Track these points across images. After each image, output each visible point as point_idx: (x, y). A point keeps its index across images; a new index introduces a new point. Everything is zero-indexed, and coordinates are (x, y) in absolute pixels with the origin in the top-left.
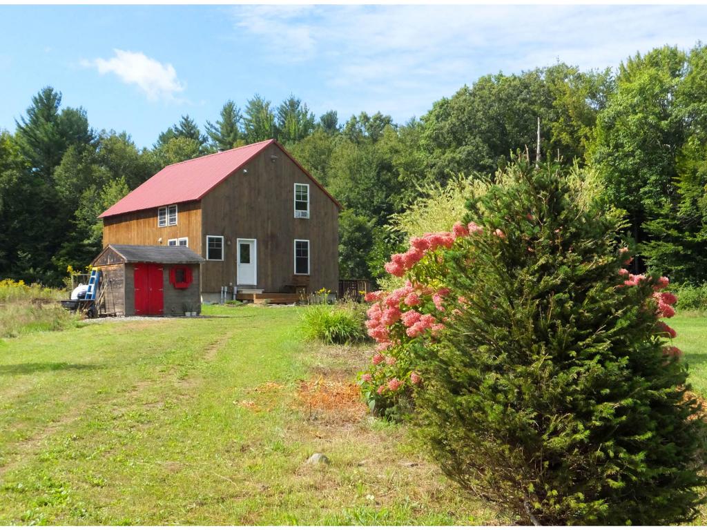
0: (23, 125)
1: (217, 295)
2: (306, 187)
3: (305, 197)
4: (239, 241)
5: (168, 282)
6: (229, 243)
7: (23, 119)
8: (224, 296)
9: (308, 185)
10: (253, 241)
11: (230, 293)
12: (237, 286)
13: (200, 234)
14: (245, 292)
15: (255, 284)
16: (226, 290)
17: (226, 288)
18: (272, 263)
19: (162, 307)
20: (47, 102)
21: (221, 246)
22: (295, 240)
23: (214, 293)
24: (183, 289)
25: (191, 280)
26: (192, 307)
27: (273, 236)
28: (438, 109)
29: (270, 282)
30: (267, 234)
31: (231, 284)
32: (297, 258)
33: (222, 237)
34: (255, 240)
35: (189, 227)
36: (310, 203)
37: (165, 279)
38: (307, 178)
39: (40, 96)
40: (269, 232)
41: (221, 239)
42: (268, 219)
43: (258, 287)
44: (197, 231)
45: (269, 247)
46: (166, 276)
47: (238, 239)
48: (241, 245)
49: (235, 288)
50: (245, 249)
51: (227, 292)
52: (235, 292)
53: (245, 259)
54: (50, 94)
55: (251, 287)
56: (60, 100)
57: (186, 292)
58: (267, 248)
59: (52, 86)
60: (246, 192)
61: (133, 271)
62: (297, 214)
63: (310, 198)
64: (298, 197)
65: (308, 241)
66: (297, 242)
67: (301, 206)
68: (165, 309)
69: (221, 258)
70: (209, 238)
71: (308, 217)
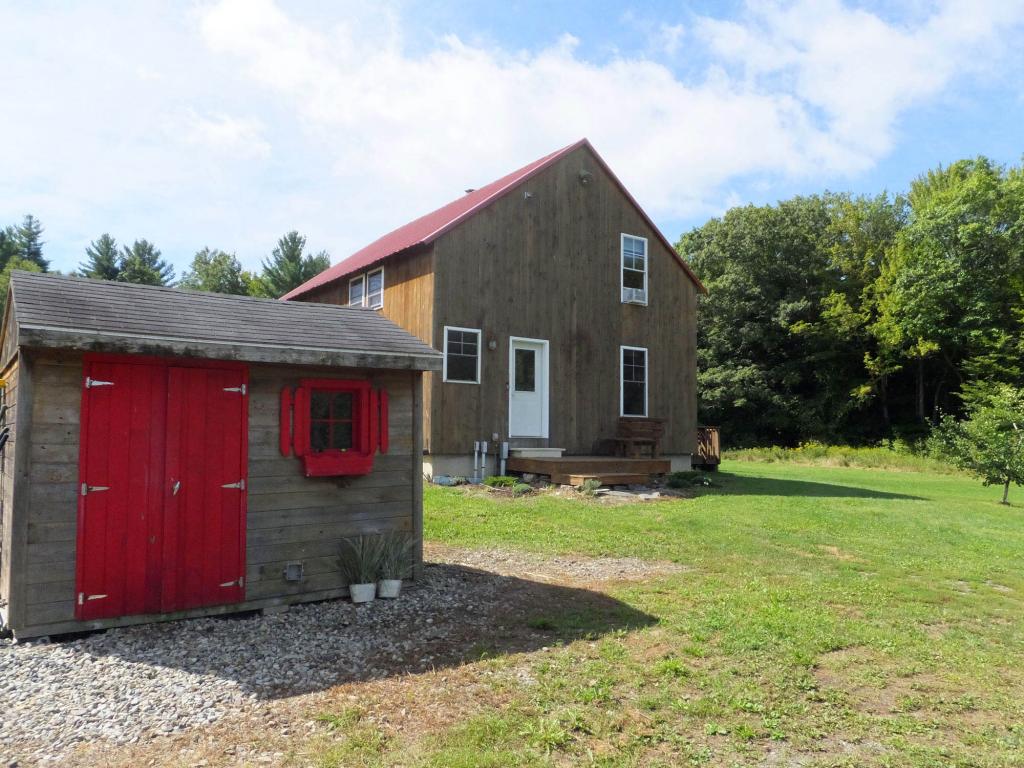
0: (269, 267)
1: (465, 461)
2: (643, 243)
3: (640, 265)
4: (514, 341)
5: (272, 452)
6: (493, 345)
7: (268, 260)
8: (480, 463)
9: (646, 240)
10: (542, 344)
11: (494, 454)
12: (507, 440)
13: (429, 322)
14: (528, 453)
15: (546, 435)
16: (485, 450)
17: (485, 444)
18: (580, 392)
19: (240, 570)
20: (292, 245)
21: (475, 352)
22: (622, 348)
23: (458, 454)
24: (342, 480)
25: (382, 442)
26: (385, 556)
27: (581, 337)
28: (687, 241)
29: (574, 433)
30: (570, 331)
31: (496, 436)
32: (625, 383)
33: (479, 331)
34: (547, 342)
35: (406, 309)
36: (650, 276)
37: (253, 436)
38: (644, 227)
39: (285, 238)
40: (574, 328)
41: (476, 335)
42: (573, 299)
43: (551, 442)
44: (422, 315)
45: (575, 358)
46: (263, 421)
47: (512, 338)
48: (517, 350)
49: (505, 445)
50: (526, 360)
51: (487, 454)
52: (505, 455)
53: (526, 382)
54: (295, 238)
55: (537, 442)
56: (304, 242)
57: (356, 495)
58: (569, 359)
59: (297, 230)
60: (530, 239)
61: (75, 397)
62: (626, 294)
63: (650, 267)
64: (628, 263)
65: (645, 350)
66: (625, 351)
67: (633, 280)
68: (253, 576)
69: (474, 378)
70: (450, 332)
71: (646, 302)
